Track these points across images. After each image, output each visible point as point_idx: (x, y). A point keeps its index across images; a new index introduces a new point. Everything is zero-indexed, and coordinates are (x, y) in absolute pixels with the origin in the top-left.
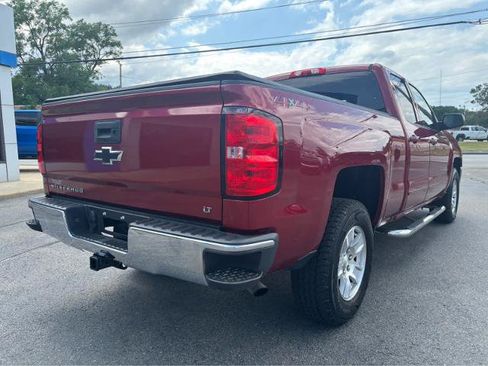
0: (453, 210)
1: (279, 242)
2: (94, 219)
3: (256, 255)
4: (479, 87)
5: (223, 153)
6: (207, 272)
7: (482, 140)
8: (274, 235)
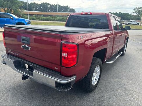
0: (124, 52)
1: (76, 78)
2: (22, 64)
3: (70, 83)
4: (136, 8)
5: (61, 54)
6: (56, 87)
7: (135, 25)
8: (75, 76)
